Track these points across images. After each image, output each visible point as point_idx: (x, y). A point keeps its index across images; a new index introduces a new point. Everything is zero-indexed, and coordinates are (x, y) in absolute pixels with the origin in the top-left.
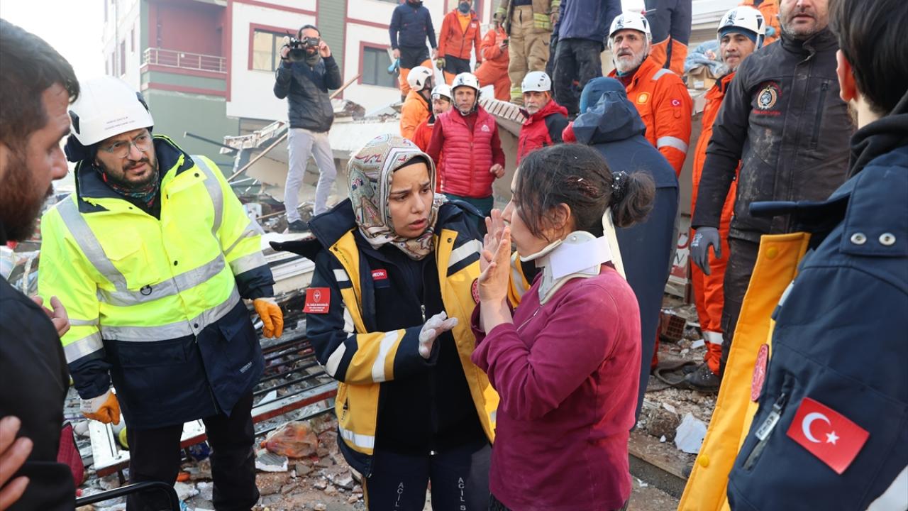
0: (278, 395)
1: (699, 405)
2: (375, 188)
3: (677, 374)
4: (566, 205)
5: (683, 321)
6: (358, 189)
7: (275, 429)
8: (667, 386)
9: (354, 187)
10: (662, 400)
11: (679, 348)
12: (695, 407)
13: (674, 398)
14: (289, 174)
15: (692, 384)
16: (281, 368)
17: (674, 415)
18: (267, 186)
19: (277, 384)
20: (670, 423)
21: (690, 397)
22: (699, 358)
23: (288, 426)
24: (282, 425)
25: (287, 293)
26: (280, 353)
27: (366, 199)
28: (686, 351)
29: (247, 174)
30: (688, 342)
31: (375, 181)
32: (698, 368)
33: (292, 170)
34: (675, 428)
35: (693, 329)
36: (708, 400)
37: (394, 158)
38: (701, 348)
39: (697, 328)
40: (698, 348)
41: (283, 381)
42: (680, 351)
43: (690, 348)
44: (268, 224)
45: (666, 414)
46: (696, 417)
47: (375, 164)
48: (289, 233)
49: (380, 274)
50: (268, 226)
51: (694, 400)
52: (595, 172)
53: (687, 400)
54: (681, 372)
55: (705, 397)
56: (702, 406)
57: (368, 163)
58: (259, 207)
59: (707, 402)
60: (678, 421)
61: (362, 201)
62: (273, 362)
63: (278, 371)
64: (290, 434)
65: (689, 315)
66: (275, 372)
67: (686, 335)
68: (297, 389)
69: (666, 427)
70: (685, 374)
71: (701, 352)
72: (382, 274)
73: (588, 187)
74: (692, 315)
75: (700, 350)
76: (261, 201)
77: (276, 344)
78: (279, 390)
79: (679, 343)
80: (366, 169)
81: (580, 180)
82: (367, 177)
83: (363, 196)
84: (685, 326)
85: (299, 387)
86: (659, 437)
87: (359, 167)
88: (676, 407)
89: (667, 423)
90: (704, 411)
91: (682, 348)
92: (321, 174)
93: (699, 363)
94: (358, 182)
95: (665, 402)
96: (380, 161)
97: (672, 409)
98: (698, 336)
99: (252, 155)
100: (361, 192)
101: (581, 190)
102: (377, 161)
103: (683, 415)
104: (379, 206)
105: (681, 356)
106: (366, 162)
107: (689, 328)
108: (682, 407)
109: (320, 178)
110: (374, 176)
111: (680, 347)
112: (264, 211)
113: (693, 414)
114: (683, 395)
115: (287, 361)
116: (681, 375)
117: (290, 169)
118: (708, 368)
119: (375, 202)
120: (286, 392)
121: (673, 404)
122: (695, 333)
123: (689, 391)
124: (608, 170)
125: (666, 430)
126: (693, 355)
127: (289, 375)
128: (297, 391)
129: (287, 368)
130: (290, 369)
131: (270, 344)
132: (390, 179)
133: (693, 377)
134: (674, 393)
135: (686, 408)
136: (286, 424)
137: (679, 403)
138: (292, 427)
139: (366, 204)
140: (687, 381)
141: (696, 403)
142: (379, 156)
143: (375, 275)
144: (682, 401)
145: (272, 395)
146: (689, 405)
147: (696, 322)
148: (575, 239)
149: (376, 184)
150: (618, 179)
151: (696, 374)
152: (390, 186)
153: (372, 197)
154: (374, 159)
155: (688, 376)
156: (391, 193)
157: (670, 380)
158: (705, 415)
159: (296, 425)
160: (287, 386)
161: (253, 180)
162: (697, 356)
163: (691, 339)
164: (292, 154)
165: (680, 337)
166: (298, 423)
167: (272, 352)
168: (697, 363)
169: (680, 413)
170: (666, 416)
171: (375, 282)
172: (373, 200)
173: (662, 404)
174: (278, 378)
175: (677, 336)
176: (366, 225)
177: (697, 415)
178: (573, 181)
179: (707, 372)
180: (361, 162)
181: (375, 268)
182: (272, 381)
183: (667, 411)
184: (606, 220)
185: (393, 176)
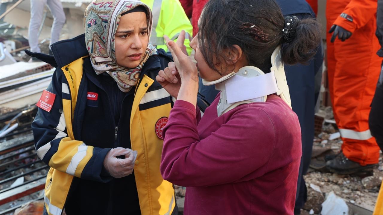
0: (25, 180)
1: (339, 185)
2: (105, 27)
3: (319, 160)
4: (237, 47)
5: (322, 119)
6: (92, 27)
7: (20, 207)
8: (313, 170)
9: (89, 25)
10: (310, 182)
11: (319, 140)
12: (336, 187)
13: (318, 179)
14: (31, 20)
15: (332, 168)
16: (27, 160)
17: (319, 193)
18: (19, 28)
19: (24, 172)
20: (316, 200)
21: (331, 178)
22: (336, 147)
23: (30, 204)
24: (26, 204)
25: (31, 105)
26: (27, 149)
27: (97, 35)
28: (325, 142)
29: (5, 20)
30: (326, 135)
31: (106, 21)
32: (336, 156)
33: (33, 18)
34: (321, 204)
35: (330, 125)
36: (345, 181)
37: (123, 5)
38: (337, 139)
39: (333, 124)
40: (335, 140)
41: (28, 170)
42: (320, 142)
43: (328, 140)
44: (19, 55)
45: (313, 192)
46: (337, 195)
47: (107, 9)
48: (33, 62)
49: (92, 96)
50: (20, 57)
51: (335, 181)
52: (267, 19)
53: (329, 181)
54: (323, 158)
55: (343, 178)
56: (341, 185)
57: (102, 8)
58: (13, 43)
59: (345, 183)
60: (322, 198)
61: (94, 36)
62: (21, 156)
63: (24, 162)
64: (32, 210)
65: (326, 114)
66: (22, 164)
67: (325, 130)
68: (38, 175)
69: (313, 202)
70: (326, 161)
71: (337, 142)
72: (94, 96)
73: (259, 33)
74: (328, 114)
75: (336, 141)
76: (15, 39)
77: (23, 143)
78: (26, 177)
79: (320, 135)
80: (100, 12)
81: (252, 27)
82: (100, 18)
83: (95, 33)
84: (323, 123)
85: (40, 173)
86: (309, 211)
87: (95, 11)
88: (321, 187)
89: (314, 200)
90: (343, 190)
91: (322, 140)
92: (55, 19)
93: (336, 152)
94: (93, 21)
95: (312, 183)
96: (112, 7)
97: (318, 189)
98: (334, 130)
99: (8, 7)
100: (94, 30)
101: (253, 36)
102: (109, 6)
103: (327, 194)
104: (107, 42)
105: (322, 146)
106: (100, 7)
107: (327, 124)
108: (325, 186)
109: (54, 22)
110: (106, 18)
111: (321, 139)
112: (17, 46)
113: (335, 193)
114: (325, 177)
115: (32, 155)
116: (322, 161)
117: (32, 16)
118: (344, 155)
119: (104, 38)
120: (31, 178)
121: (318, 185)
122: (332, 128)
123: (330, 174)
124: (280, 17)
125: (313, 205)
126: (331, 145)
127: (33, 165)
128: (39, 177)
129: (31, 159)
130: (34, 160)
131: (19, 143)
132: (118, 20)
133: (332, 163)
134: (318, 176)
135: (328, 188)
136: (29, 203)
137: (322, 183)
138: (33, 205)
139: (96, 39)
140: (328, 166)
141: (336, 183)
142: (112, 3)
143: (89, 95)
144: (325, 182)
145: (20, 181)
146: (331, 185)
147: (331, 119)
148: (246, 73)
149: (106, 24)
150: (288, 24)
151: (335, 161)
152: (118, 26)
153: (102, 34)
154: (107, 5)
155: (329, 162)
156: (117, 32)
157: (315, 166)
158: (344, 193)
159: (36, 203)
160: (31, 174)
161: (9, 25)
162: (334, 146)
163: (329, 132)
164: (33, 7)
165: (320, 132)
166: (38, 202)
167: (20, 149)
168: (335, 151)
169: (325, 191)
170: (313, 194)
171: (88, 100)
172: (102, 36)
173: (310, 185)
174: (25, 167)
175: (318, 130)
176: (93, 55)
177: (338, 193)
178: (246, 27)
179: (343, 158)
180: (97, 7)
181: (90, 91)
182: (21, 170)
183: (313, 190)
184: (274, 58)
185: (120, 19)
